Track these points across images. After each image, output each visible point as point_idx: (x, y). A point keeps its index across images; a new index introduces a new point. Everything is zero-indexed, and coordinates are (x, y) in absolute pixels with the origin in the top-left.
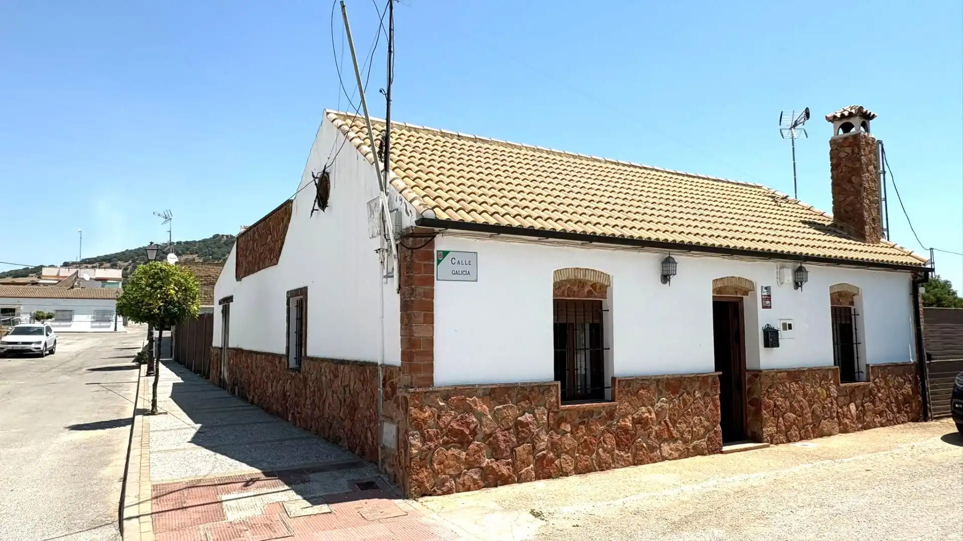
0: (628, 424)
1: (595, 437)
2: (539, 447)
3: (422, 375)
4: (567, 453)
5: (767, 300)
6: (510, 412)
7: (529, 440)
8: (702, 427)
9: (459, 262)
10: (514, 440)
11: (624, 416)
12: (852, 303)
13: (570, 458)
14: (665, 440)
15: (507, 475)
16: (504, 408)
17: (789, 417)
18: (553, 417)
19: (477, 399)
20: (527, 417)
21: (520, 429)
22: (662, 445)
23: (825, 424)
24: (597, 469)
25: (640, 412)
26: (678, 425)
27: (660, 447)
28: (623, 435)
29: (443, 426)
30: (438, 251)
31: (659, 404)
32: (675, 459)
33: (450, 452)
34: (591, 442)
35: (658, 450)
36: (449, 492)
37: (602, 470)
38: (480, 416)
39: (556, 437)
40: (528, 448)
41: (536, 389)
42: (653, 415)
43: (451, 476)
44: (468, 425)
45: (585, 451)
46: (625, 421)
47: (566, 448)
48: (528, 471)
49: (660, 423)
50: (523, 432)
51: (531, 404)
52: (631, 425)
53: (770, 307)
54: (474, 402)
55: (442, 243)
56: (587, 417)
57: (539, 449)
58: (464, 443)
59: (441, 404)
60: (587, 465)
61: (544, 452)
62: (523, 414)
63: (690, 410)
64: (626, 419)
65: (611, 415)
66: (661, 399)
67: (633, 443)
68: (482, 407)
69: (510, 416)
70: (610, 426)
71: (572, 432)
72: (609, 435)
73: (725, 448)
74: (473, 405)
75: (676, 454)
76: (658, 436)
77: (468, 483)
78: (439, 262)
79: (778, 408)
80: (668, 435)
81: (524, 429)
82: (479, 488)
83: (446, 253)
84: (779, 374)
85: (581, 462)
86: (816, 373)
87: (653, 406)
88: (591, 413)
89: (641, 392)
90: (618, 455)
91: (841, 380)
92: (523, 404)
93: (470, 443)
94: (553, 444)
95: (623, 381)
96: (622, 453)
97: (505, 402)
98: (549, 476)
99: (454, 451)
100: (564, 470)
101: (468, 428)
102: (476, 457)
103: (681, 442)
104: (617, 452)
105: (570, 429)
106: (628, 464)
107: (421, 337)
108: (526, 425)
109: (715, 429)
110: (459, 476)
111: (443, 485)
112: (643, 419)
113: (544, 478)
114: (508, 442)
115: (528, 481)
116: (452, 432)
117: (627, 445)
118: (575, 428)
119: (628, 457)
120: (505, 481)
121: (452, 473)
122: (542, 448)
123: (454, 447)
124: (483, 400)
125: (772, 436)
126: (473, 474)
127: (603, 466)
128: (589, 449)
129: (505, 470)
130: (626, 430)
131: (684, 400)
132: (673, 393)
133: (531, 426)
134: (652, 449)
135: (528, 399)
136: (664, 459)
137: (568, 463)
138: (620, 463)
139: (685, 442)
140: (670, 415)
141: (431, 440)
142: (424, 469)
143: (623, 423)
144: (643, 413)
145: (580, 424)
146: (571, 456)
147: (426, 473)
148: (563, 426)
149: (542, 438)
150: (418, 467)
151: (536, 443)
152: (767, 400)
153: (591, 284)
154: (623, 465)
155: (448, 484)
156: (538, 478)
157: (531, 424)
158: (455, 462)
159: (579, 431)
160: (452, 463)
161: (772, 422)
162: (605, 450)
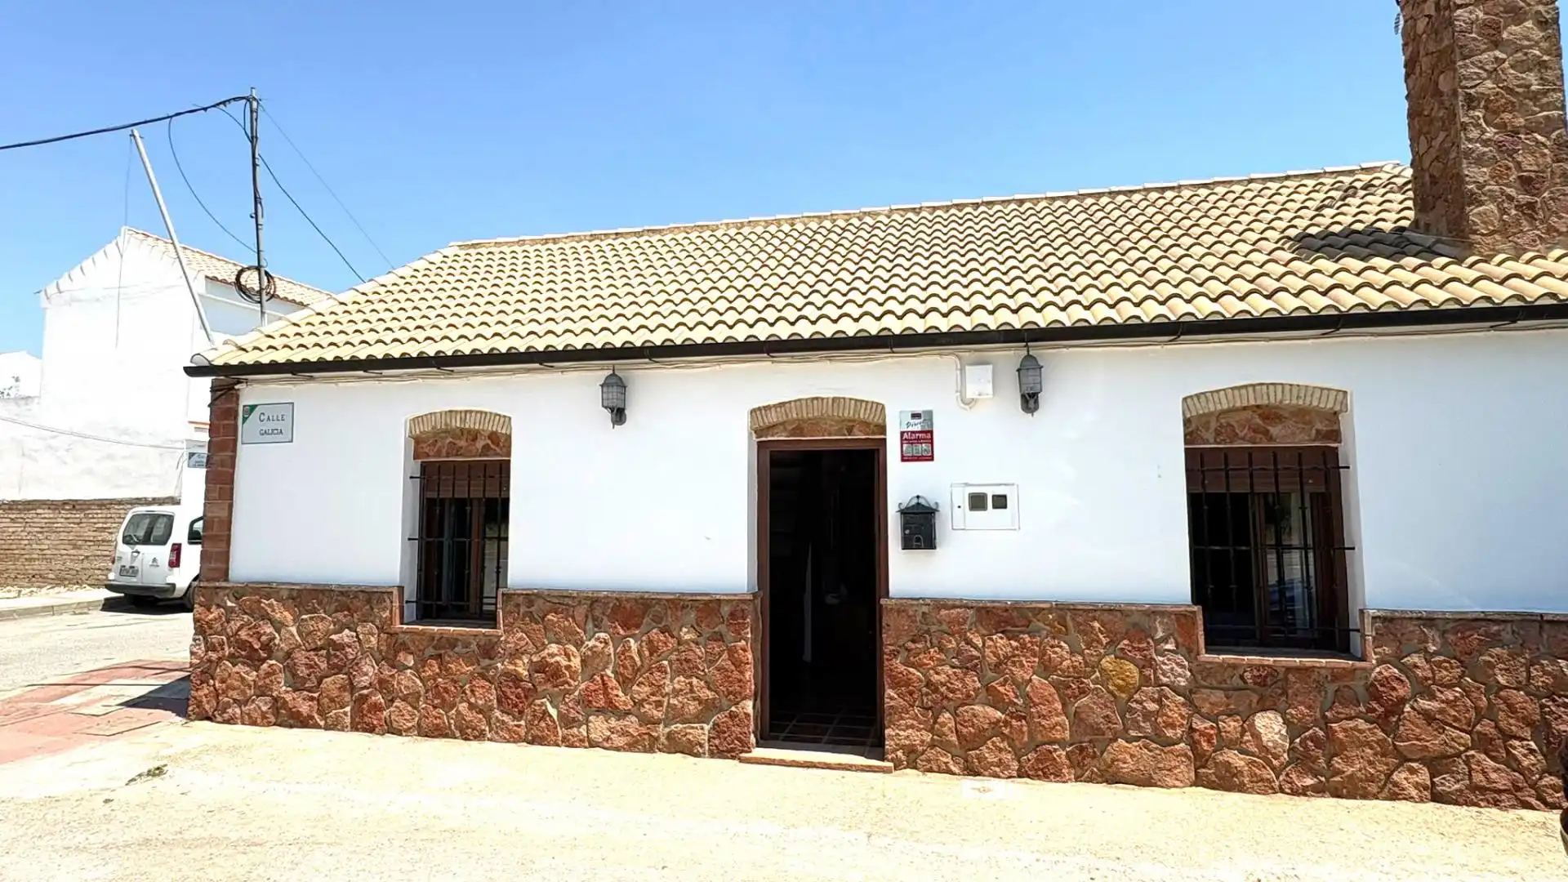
0: (520, 670)
1: (456, 682)
2: (359, 682)
3: (212, 565)
4: (404, 699)
5: (920, 445)
6: (322, 624)
7: (345, 671)
8: (694, 699)
9: (269, 418)
10: (324, 666)
11: (516, 654)
12: (1336, 435)
13: (410, 708)
14: (600, 711)
15: (305, 715)
16: (311, 618)
17: (975, 716)
18: (386, 641)
19: (275, 603)
20: (346, 636)
21: (332, 652)
22: (591, 718)
23: (1126, 753)
24: (458, 734)
25: (544, 653)
26: (635, 687)
27: (587, 722)
28: (511, 687)
29: (231, 634)
30: (244, 406)
31: (591, 644)
32: (618, 749)
33: (236, 669)
34: (446, 690)
35: (584, 727)
36: (230, 721)
37: (466, 739)
38: (279, 626)
39: (387, 672)
40: (341, 681)
41: (361, 596)
42: (576, 662)
43: (235, 700)
44: (259, 636)
45: (436, 702)
46: (515, 665)
47: (402, 692)
48: (337, 716)
49: (591, 679)
50: (337, 657)
51: (353, 617)
52: (526, 673)
53: (931, 458)
54: (270, 605)
55: (251, 394)
56: (444, 648)
57: (359, 686)
58: (254, 661)
59: (229, 604)
60: (437, 725)
61: (365, 692)
62: (340, 631)
63: (666, 663)
64: (518, 661)
65: (488, 650)
66: (597, 635)
67: (530, 705)
68: (284, 615)
69: (319, 630)
70: (487, 668)
71: (414, 668)
72: (483, 683)
73: (759, 752)
74: (269, 610)
75: (620, 741)
76: (585, 702)
77: (255, 715)
78: (245, 419)
79: (936, 690)
80: (605, 702)
81: (338, 653)
82: (269, 724)
83: (253, 407)
84: (943, 612)
85: (427, 718)
86: (1094, 619)
87: (578, 645)
88: (452, 643)
89: (549, 617)
90: (498, 720)
91: (1207, 644)
92: (340, 616)
93: (264, 661)
94: (381, 682)
95: (519, 595)
96: (506, 718)
97: (315, 611)
98: (371, 729)
99: (240, 668)
100: (395, 725)
101: (259, 639)
102: (267, 681)
103: (634, 719)
104: (497, 713)
105: (412, 662)
106: (515, 738)
107: (215, 517)
108: (340, 647)
109: (733, 709)
110: (246, 703)
111: (224, 711)
112: (548, 665)
113: (365, 730)
114: (312, 667)
115: (339, 730)
116: (243, 645)
117: (516, 706)
118: (422, 663)
119: (519, 726)
120: (304, 722)
121: (235, 697)
122: (363, 684)
123: (244, 663)
124: (283, 605)
125: (911, 751)
126: (261, 704)
127: (468, 732)
128: (444, 700)
129: (304, 708)
130: (516, 679)
131: (650, 641)
132: (626, 626)
133: (348, 650)
134: (568, 722)
135: (349, 610)
136: (593, 745)
137: (403, 715)
138: (501, 733)
139: (646, 720)
140: (616, 665)
141: (214, 650)
142: (205, 685)
143: (511, 667)
144: (552, 655)
145: (431, 657)
146: (412, 706)
147: (206, 691)
148: (401, 656)
149: (365, 670)
150: (198, 682)
151: (354, 676)
152: (903, 668)
153: (486, 434)
154: (505, 738)
155: (230, 710)
156: (355, 727)
157: (350, 647)
158: (239, 683)
159: (426, 669)
160: (236, 683)
161: (915, 718)
162: (472, 706)
